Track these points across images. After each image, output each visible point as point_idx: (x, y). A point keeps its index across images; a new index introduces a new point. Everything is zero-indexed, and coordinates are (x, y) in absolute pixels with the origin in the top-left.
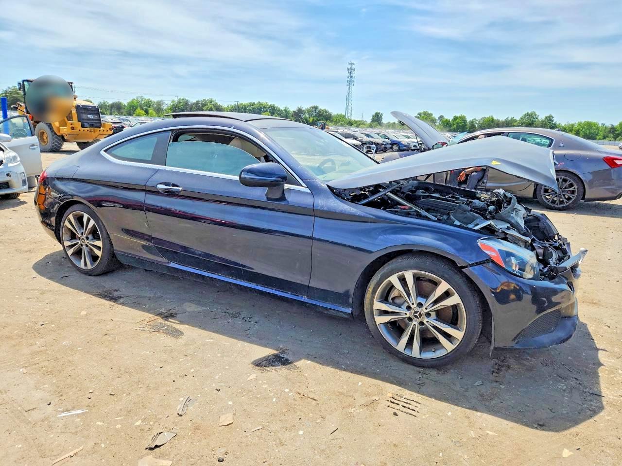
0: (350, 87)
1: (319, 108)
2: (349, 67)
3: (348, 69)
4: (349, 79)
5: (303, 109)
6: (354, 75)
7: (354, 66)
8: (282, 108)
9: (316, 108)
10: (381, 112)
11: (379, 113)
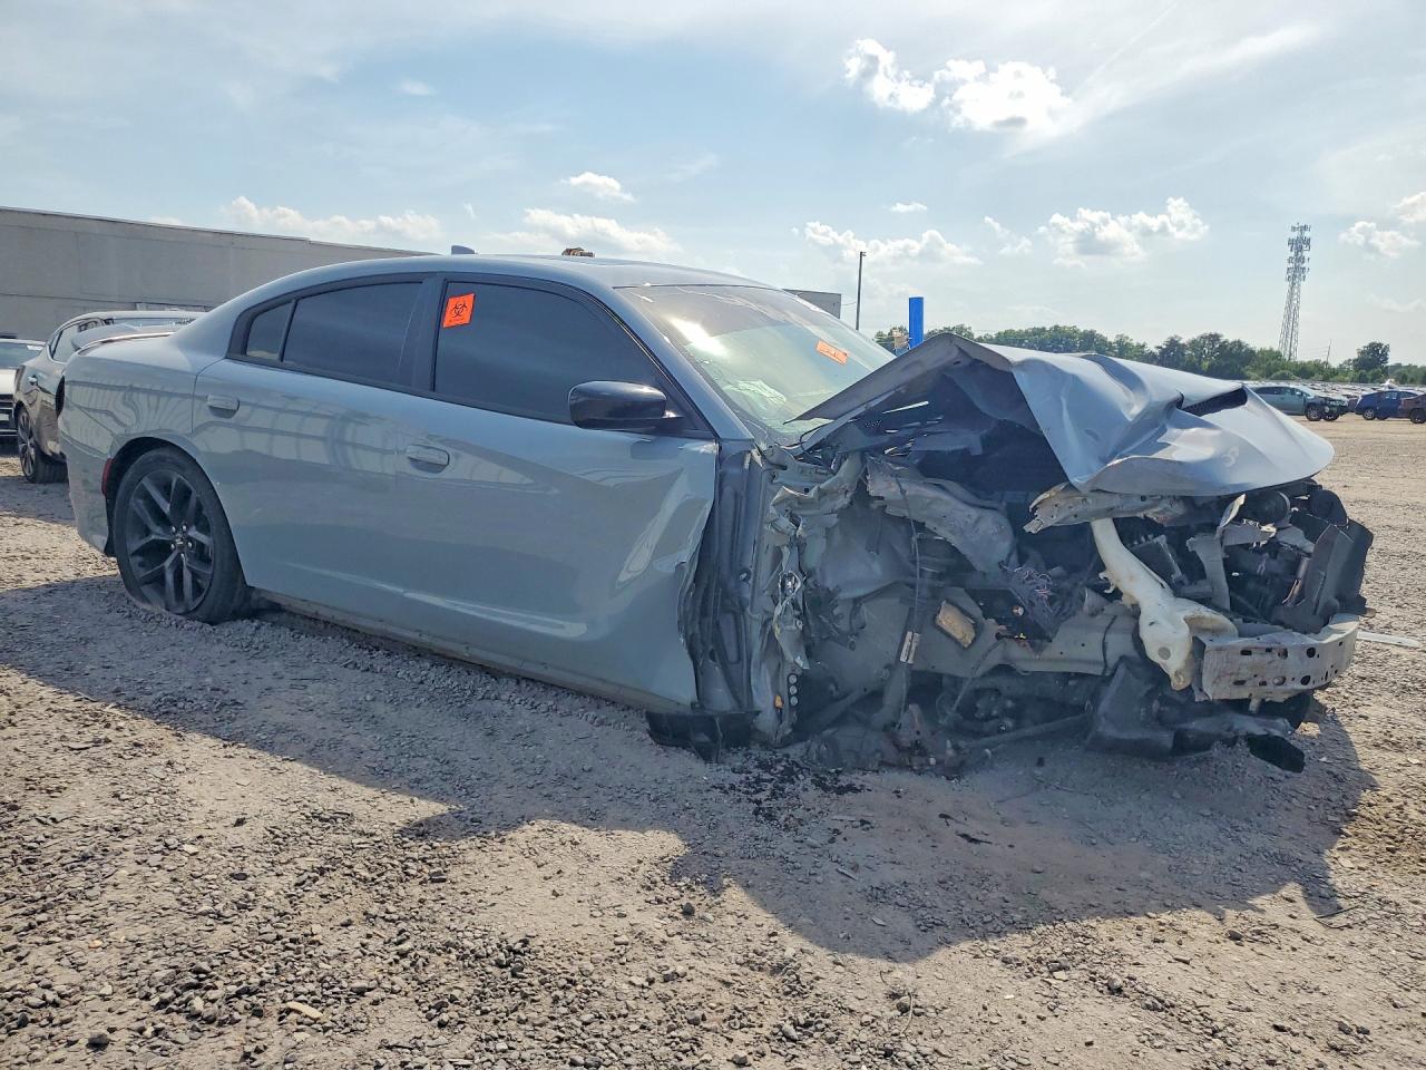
0: (1294, 284)
1: (1222, 339)
2: (1295, 235)
3: (1291, 242)
4: (1291, 265)
5: (1181, 342)
6: (1306, 254)
7: (1307, 234)
8: (1111, 338)
9: (1214, 338)
10: (1385, 343)
11: (1380, 345)
